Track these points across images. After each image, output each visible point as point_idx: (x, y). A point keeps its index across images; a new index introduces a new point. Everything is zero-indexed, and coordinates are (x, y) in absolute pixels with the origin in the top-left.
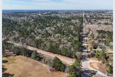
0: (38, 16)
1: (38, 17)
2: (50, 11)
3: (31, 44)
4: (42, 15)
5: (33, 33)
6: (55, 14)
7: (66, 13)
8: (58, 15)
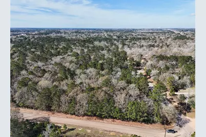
0: (22, 36)
1: (22, 38)
2: (43, 29)
3: (28, 103)
4: (31, 36)
5: (24, 72)
6: (56, 33)
7: (76, 32)
8: (63, 35)
